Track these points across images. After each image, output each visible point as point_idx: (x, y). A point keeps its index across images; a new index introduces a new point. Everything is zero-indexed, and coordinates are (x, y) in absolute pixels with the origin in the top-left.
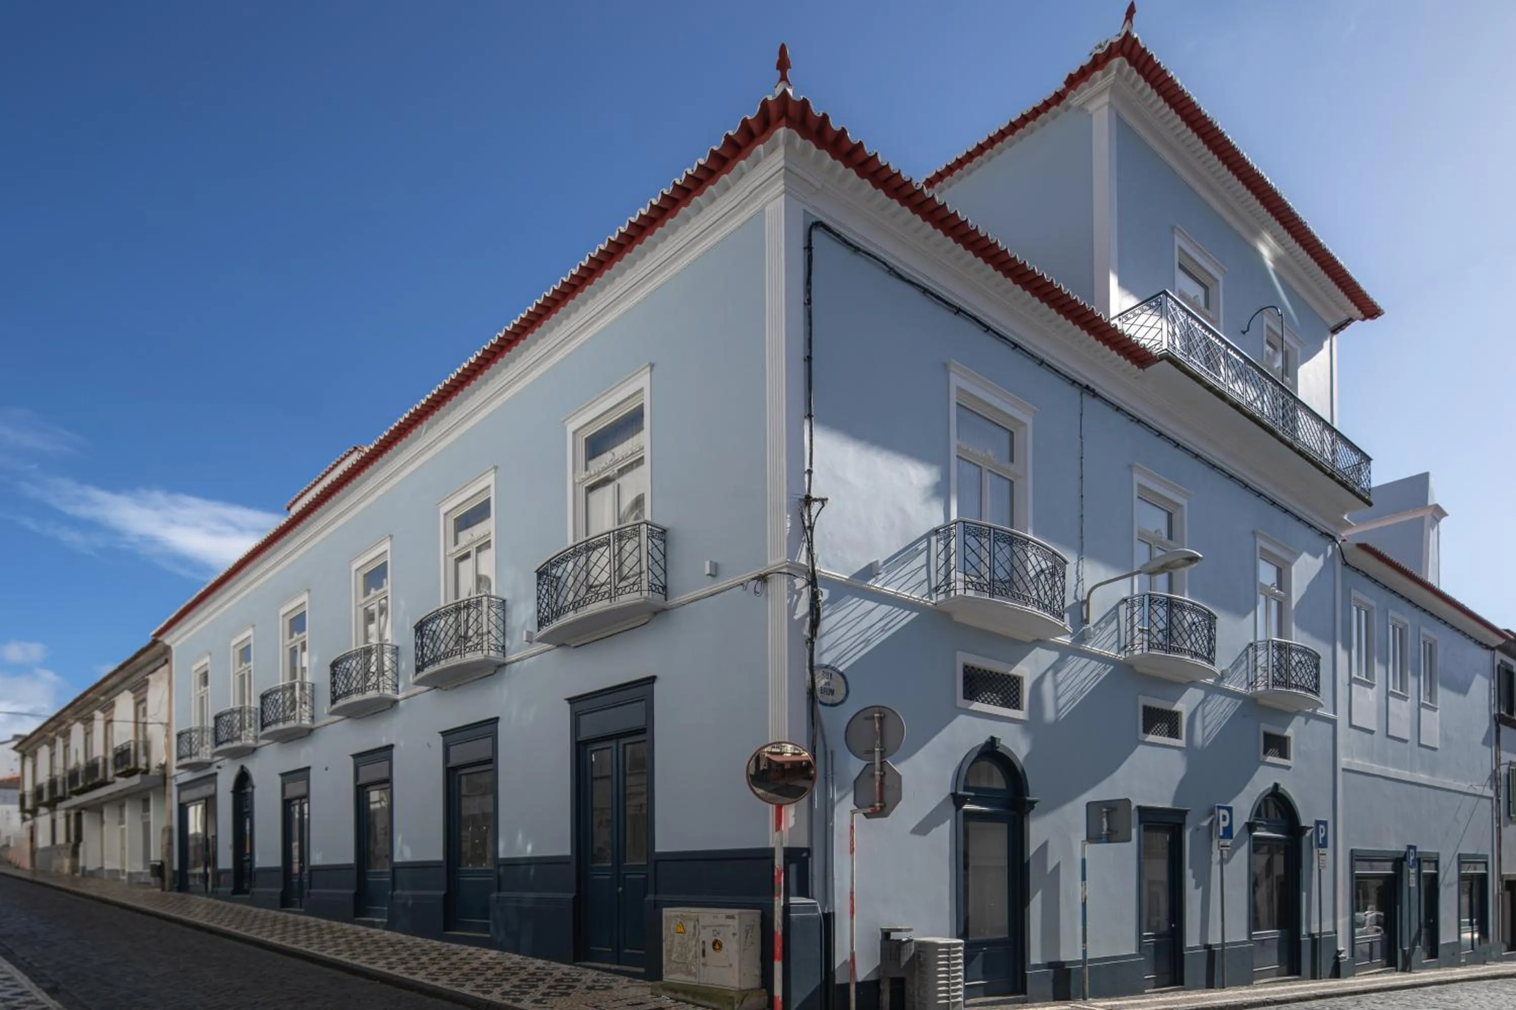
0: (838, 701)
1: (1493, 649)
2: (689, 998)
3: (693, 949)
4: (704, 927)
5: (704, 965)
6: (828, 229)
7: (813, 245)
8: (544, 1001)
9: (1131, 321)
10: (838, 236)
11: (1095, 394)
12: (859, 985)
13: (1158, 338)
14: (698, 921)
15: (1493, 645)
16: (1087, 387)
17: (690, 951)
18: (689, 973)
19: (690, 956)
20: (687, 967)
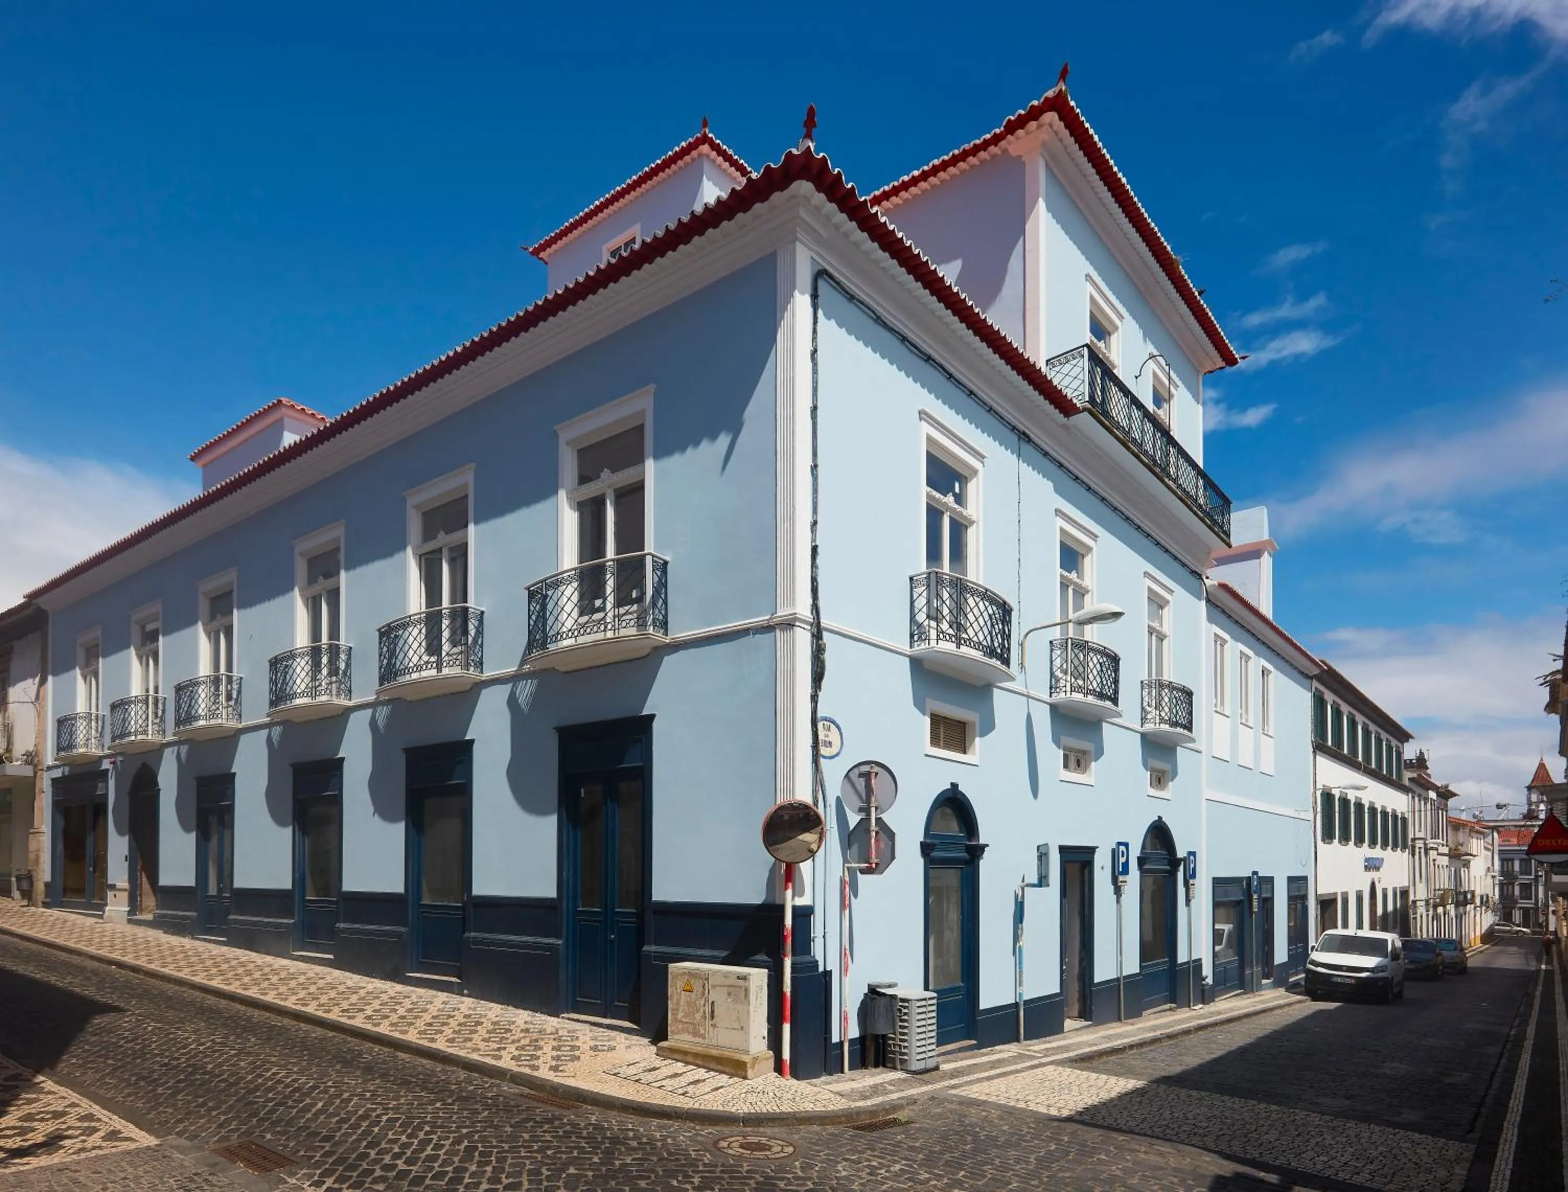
0: (835, 753)
1: (1311, 678)
2: (699, 1062)
3: (702, 1010)
4: (714, 987)
5: (714, 1026)
6: (831, 277)
7: (819, 293)
8: (561, 1068)
9: (1057, 369)
10: (838, 283)
11: (1029, 440)
12: (852, 1042)
13: (1081, 389)
14: (707, 979)
15: (1311, 675)
16: (1024, 433)
17: (698, 1011)
18: (696, 1034)
19: (698, 1016)
20: (695, 1028)
